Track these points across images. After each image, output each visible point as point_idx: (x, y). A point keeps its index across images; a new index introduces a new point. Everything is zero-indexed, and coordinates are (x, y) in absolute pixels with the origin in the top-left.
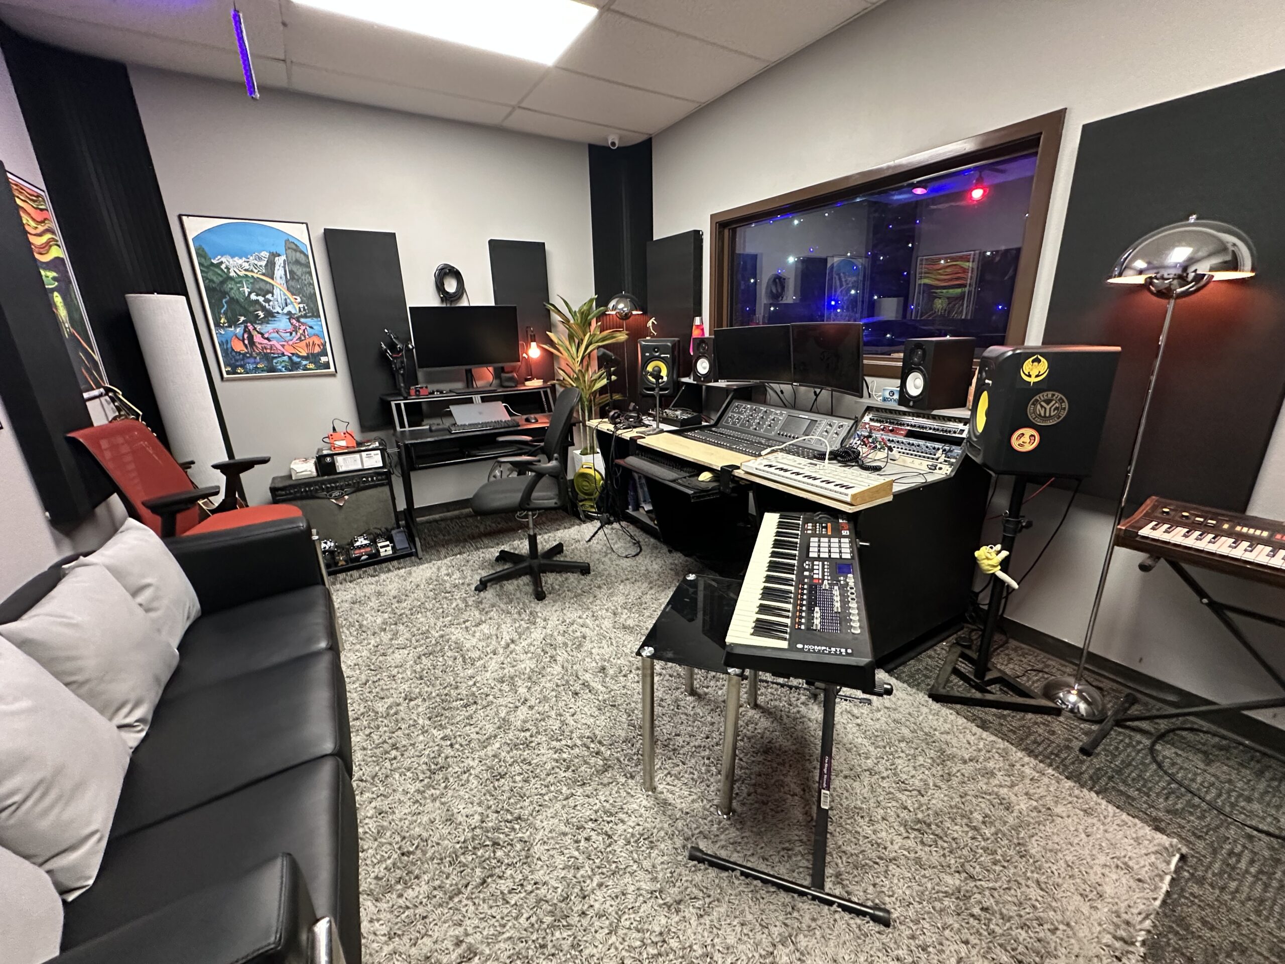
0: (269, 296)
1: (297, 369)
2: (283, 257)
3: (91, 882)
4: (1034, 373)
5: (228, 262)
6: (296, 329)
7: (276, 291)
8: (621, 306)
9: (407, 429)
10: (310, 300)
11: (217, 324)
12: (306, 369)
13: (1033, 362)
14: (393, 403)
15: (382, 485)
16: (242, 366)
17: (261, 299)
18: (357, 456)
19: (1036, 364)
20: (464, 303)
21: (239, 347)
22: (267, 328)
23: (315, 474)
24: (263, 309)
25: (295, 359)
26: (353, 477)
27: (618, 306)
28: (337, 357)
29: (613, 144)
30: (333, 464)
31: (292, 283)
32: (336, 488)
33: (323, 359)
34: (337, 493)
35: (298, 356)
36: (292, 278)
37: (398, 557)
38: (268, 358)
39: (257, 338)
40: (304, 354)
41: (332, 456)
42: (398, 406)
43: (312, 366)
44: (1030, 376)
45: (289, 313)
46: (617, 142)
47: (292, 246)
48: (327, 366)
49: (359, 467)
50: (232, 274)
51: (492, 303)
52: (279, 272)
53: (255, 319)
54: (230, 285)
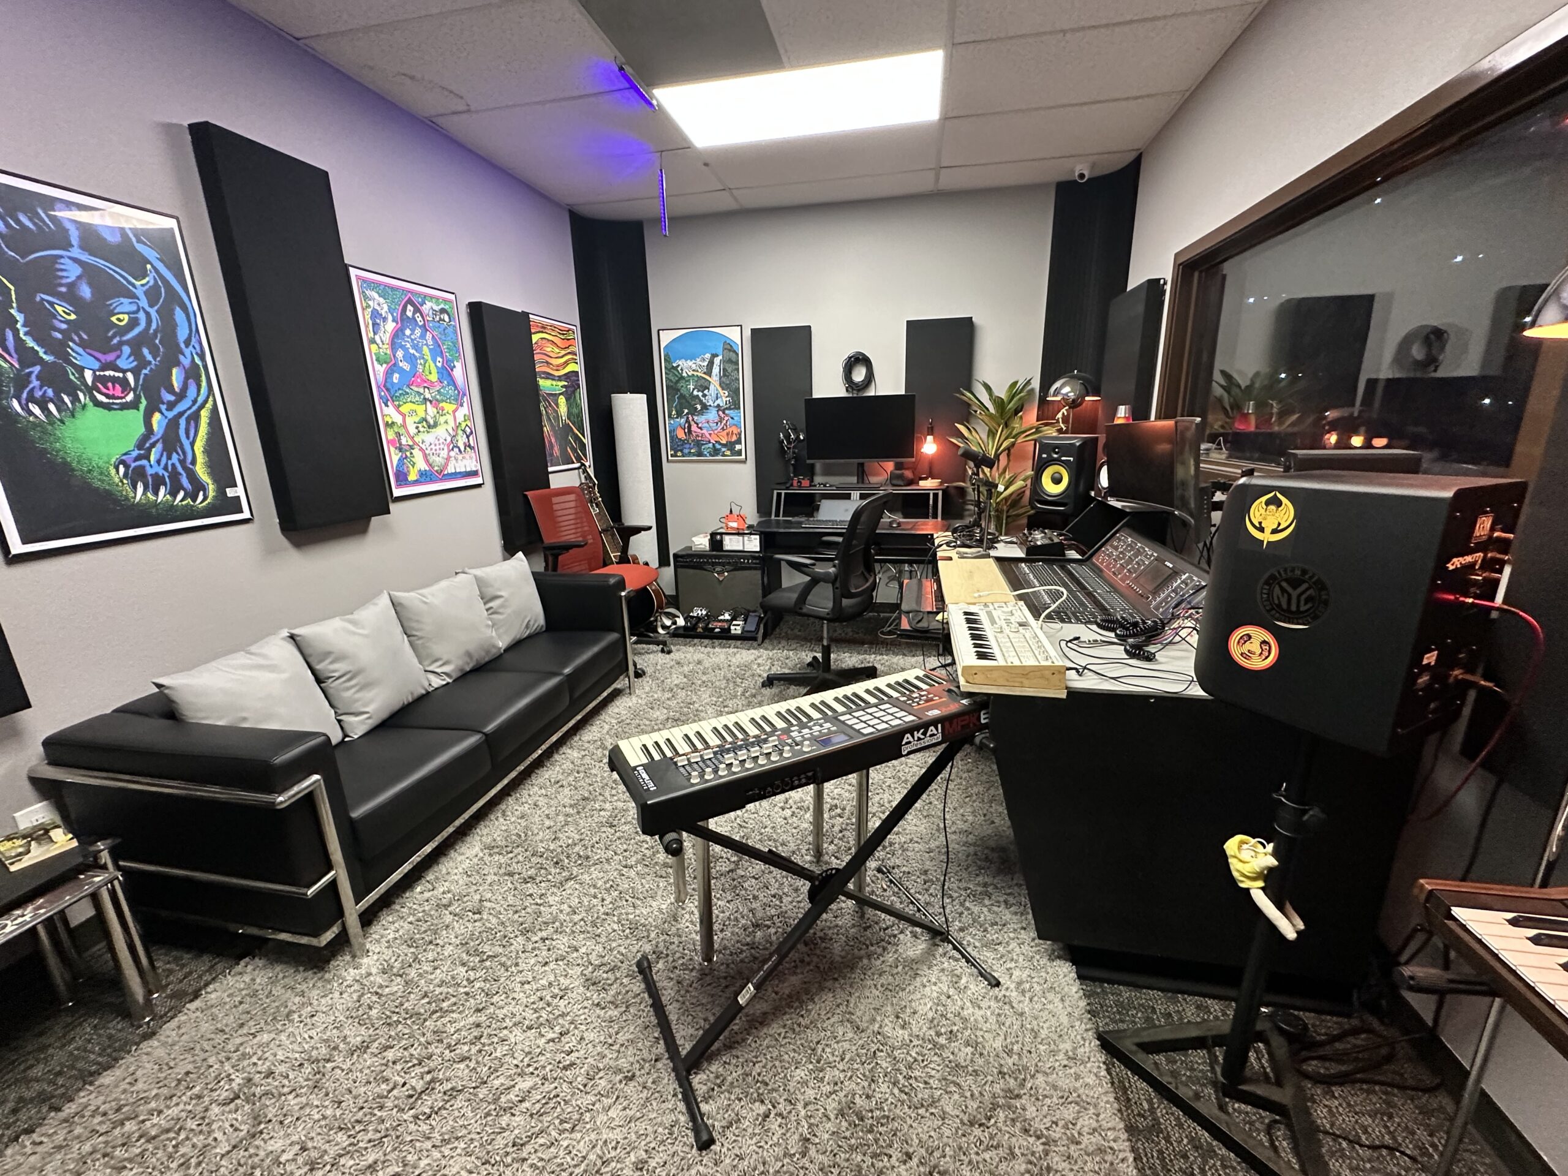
0: (706, 392)
1: (717, 455)
2: (720, 357)
3: (356, 737)
4: (1269, 525)
5: (683, 363)
6: (721, 421)
7: (712, 387)
8: (1066, 390)
9: (781, 518)
10: (735, 393)
11: (670, 416)
12: (724, 455)
13: (1268, 503)
14: (775, 492)
15: (755, 569)
16: (681, 451)
17: (700, 394)
18: (741, 538)
19: (1272, 507)
20: (871, 392)
21: (681, 435)
22: (700, 419)
23: (708, 548)
24: (701, 402)
25: (718, 446)
26: (732, 557)
27: (1065, 389)
28: (748, 446)
29: (1082, 176)
30: (721, 542)
31: (724, 379)
32: (719, 564)
33: (738, 447)
34: (718, 569)
35: (720, 444)
36: (724, 375)
37: (746, 638)
38: (698, 444)
39: (694, 428)
40: (724, 442)
41: (721, 534)
42: (779, 495)
43: (728, 453)
44: (1261, 529)
45: (718, 406)
46: (1086, 173)
47: (729, 347)
48: (739, 453)
49: (741, 548)
50: (684, 374)
51: (903, 393)
52: (716, 370)
53: (693, 411)
54: (682, 383)
